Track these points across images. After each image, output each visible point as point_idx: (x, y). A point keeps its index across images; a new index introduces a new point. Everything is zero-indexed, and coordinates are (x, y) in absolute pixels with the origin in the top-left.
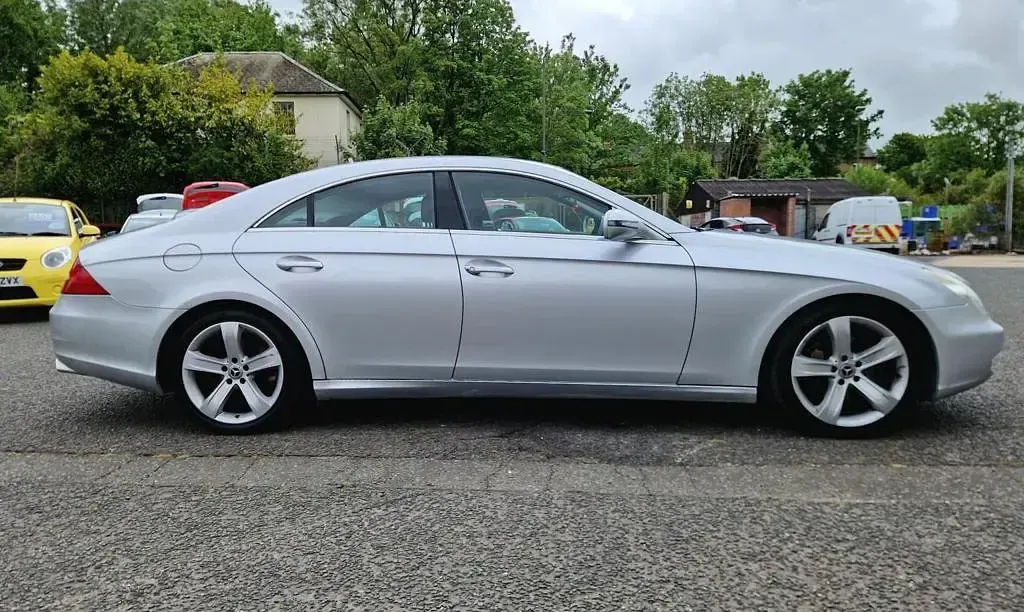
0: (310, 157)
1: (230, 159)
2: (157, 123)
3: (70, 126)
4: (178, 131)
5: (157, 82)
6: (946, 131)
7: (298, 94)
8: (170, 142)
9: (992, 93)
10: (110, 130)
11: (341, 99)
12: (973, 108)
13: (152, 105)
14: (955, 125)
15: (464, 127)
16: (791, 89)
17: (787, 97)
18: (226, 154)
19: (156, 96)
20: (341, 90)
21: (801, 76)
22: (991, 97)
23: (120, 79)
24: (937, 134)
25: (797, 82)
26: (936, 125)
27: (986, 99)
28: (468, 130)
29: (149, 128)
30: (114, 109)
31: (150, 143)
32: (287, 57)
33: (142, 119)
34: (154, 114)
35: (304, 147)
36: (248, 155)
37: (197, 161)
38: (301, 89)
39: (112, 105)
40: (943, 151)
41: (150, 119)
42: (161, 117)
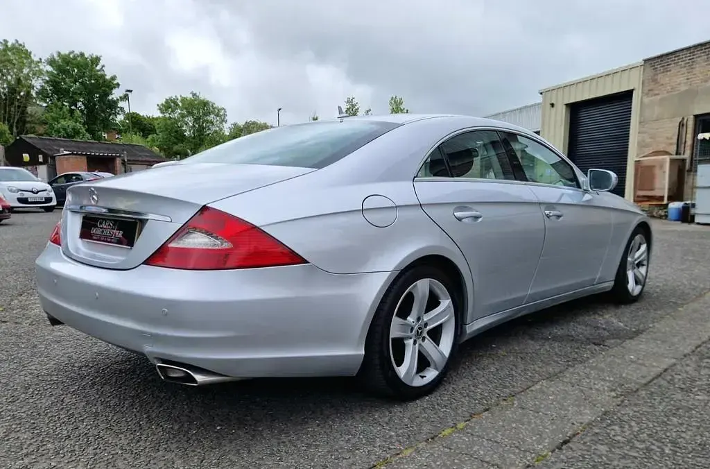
6: (167, 115)
9: (194, 92)
12: (183, 100)
14: (173, 111)
16: (51, 62)
17: (49, 68)
21: (59, 53)
22: (194, 95)
24: (161, 115)
25: (57, 58)
26: (160, 109)
27: (191, 96)
40: (167, 129)
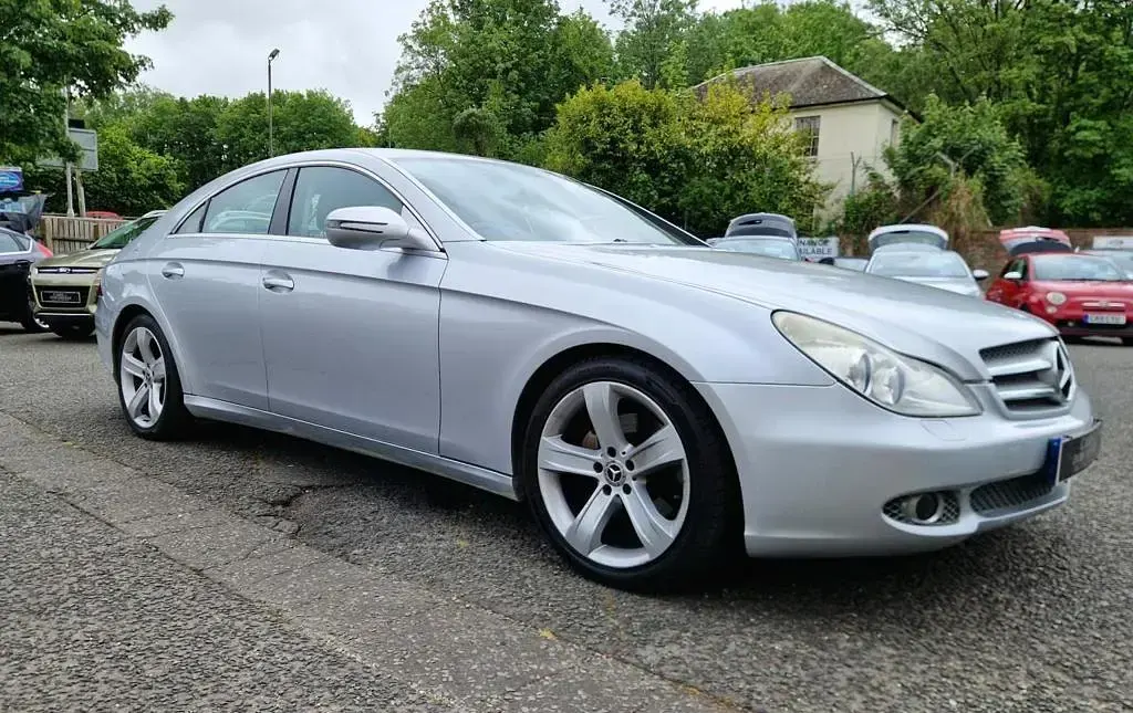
0: (823, 182)
1: (722, 190)
2: (652, 153)
3: (574, 164)
4: (673, 161)
5: (659, 109)
7: (826, 104)
8: (663, 174)
10: (609, 164)
11: (883, 105)
13: (649, 134)
15: (1079, 129)
18: (718, 184)
19: (654, 125)
20: (883, 94)
23: (624, 110)
28: (1086, 133)
29: (644, 160)
30: (614, 142)
31: (644, 176)
32: (829, 62)
33: (638, 150)
34: (650, 144)
35: (816, 170)
36: (743, 183)
37: (686, 193)
38: (831, 100)
39: (612, 138)
41: (645, 149)
42: (657, 147)
